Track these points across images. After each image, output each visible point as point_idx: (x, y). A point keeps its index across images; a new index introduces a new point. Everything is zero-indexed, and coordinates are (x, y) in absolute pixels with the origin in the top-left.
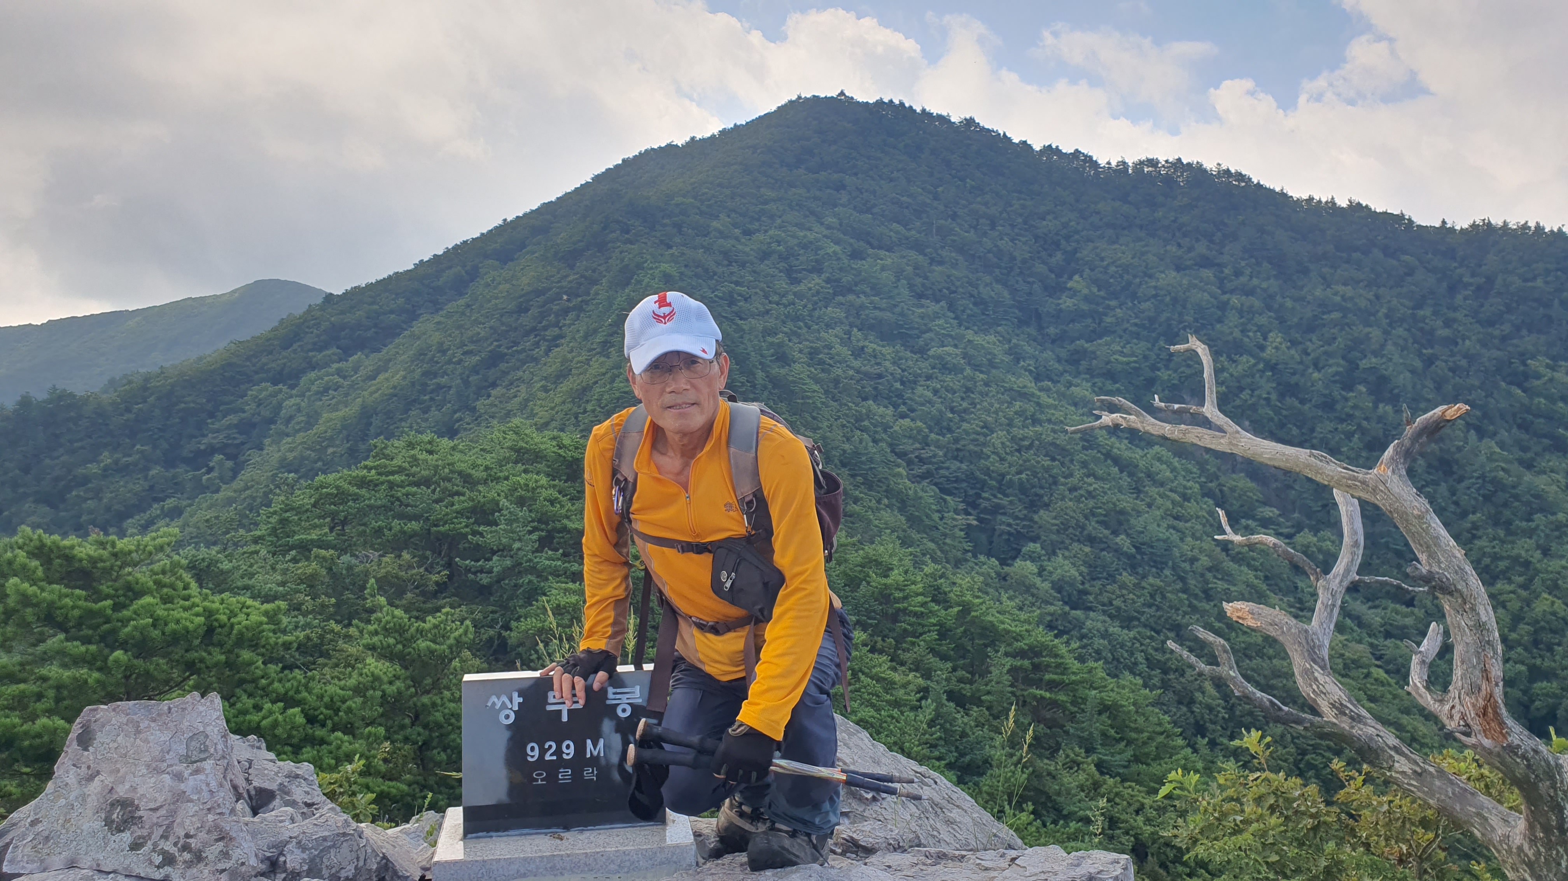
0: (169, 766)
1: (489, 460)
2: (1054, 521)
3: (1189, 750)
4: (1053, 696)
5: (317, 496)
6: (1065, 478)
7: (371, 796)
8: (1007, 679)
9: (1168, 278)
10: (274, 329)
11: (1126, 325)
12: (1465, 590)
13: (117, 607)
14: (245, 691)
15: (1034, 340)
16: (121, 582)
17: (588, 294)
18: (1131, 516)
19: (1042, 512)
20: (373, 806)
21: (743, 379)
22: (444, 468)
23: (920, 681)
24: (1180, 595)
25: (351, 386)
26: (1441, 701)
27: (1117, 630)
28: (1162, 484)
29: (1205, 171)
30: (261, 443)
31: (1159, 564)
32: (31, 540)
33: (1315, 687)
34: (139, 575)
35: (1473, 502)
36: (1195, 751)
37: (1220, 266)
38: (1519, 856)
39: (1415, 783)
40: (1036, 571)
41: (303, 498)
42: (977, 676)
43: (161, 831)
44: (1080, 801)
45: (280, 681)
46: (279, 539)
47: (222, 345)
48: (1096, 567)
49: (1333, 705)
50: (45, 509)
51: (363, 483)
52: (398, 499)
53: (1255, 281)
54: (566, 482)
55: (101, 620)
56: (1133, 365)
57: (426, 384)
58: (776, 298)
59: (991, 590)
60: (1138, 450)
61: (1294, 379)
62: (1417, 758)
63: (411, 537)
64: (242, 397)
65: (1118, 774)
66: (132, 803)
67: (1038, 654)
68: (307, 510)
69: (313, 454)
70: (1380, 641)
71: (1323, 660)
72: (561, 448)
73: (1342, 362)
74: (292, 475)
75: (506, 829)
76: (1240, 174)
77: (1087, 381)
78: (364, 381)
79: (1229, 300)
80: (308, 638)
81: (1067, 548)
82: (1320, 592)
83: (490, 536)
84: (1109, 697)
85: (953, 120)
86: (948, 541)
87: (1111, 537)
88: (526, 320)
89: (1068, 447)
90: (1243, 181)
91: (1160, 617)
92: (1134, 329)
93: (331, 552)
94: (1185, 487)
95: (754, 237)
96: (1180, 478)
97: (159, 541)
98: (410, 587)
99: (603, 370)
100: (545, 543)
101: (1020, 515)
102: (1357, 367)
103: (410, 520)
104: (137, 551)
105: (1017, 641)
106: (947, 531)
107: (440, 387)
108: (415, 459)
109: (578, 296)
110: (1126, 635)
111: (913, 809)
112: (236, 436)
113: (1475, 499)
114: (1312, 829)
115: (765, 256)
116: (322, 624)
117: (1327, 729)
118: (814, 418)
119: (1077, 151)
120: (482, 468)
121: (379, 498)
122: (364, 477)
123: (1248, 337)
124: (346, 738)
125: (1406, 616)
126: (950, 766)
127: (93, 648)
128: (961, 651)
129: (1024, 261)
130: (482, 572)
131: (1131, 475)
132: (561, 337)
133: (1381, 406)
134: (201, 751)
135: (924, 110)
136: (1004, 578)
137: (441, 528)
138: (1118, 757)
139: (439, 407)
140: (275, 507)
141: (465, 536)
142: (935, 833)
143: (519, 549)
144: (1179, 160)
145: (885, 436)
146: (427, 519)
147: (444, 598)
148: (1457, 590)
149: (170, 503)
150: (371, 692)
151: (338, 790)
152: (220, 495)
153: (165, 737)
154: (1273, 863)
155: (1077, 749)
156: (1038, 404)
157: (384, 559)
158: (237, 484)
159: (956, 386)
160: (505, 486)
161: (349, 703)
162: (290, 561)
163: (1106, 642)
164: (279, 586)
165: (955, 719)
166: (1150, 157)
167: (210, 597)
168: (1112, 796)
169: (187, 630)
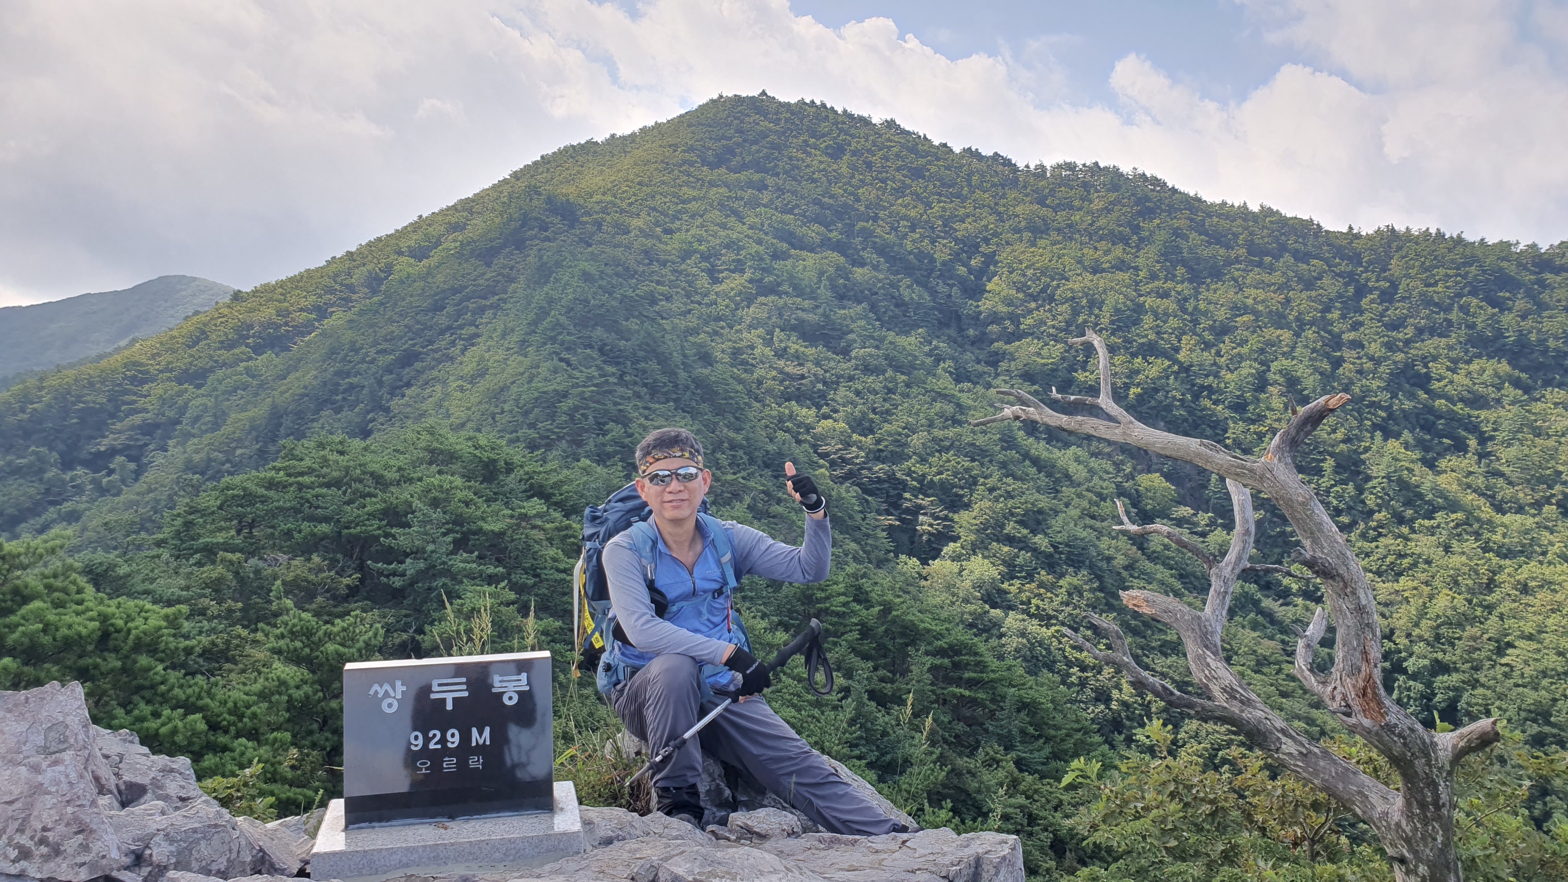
0: (25, 758)
1: (402, 460)
2: (973, 521)
3: (1106, 747)
4: (972, 694)
5: (222, 498)
6: (985, 478)
7: (271, 800)
8: (927, 677)
9: (1085, 281)
11: (1044, 327)
12: (1346, 574)
14: (143, 698)
15: (954, 342)
16: (9, 586)
17: (506, 292)
18: (1049, 515)
19: (962, 512)
20: (272, 810)
21: (665, 379)
22: (355, 468)
23: (842, 681)
25: (261, 386)
26: (1324, 683)
27: (1036, 628)
28: (1079, 485)
29: (1122, 175)
30: (166, 444)
31: (1076, 563)
33: (1207, 672)
34: (28, 579)
36: (1113, 747)
37: (1136, 269)
38: (1397, 832)
39: (1300, 764)
40: (956, 570)
41: (209, 500)
42: (898, 675)
43: (16, 825)
44: (999, 798)
45: (181, 686)
46: (183, 542)
48: (1014, 566)
49: (1224, 690)
51: (271, 485)
52: (308, 501)
53: (1170, 284)
54: (481, 483)
57: (339, 384)
58: (698, 298)
61: (1207, 381)
62: (1303, 740)
63: (322, 539)
64: (145, 397)
65: (1036, 771)
67: (958, 653)
68: (213, 513)
69: (221, 455)
71: (1215, 646)
72: (476, 449)
73: (1254, 364)
74: (198, 476)
75: (388, 820)
76: (1156, 178)
78: (274, 380)
79: (1144, 302)
80: (213, 643)
81: (986, 548)
82: (1213, 579)
83: (402, 538)
84: (1028, 695)
85: (874, 122)
86: (870, 541)
87: (1030, 536)
88: (442, 319)
89: (988, 448)
90: (1158, 185)
91: (1077, 615)
92: (1052, 331)
93: (238, 555)
94: (1101, 487)
95: (676, 236)
97: (50, 544)
98: (320, 590)
99: (522, 370)
100: (460, 545)
101: (941, 515)
102: (1269, 369)
103: (321, 522)
104: (26, 554)
105: (938, 639)
106: (870, 532)
107: (352, 387)
108: (325, 460)
109: (495, 294)
110: (1045, 633)
112: (139, 437)
114: (1210, 815)
115: (686, 255)
116: (228, 629)
118: (737, 419)
119: (996, 154)
120: (395, 469)
121: (287, 499)
122: (273, 478)
123: (1163, 339)
124: (250, 744)
126: (870, 765)
128: (882, 650)
129: (944, 264)
130: (394, 574)
131: (1049, 475)
132: (477, 335)
134: (60, 742)
135: (845, 111)
136: (924, 578)
137: (352, 531)
138: (1036, 754)
139: (352, 407)
140: (180, 509)
141: (377, 538)
143: (432, 552)
144: (1096, 164)
145: (809, 438)
146: (338, 521)
147: (356, 602)
148: (1339, 575)
149: (67, 506)
150: (277, 697)
151: (235, 794)
152: (122, 498)
153: (22, 727)
154: (1173, 848)
155: (996, 747)
156: (959, 405)
157: (294, 563)
158: (140, 487)
159: (878, 386)
160: (418, 487)
161: (254, 708)
162: (195, 564)
163: (1025, 641)
164: (182, 590)
165: (876, 719)
166: (1068, 160)
167: (106, 602)
168: (1030, 793)
169: (80, 636)
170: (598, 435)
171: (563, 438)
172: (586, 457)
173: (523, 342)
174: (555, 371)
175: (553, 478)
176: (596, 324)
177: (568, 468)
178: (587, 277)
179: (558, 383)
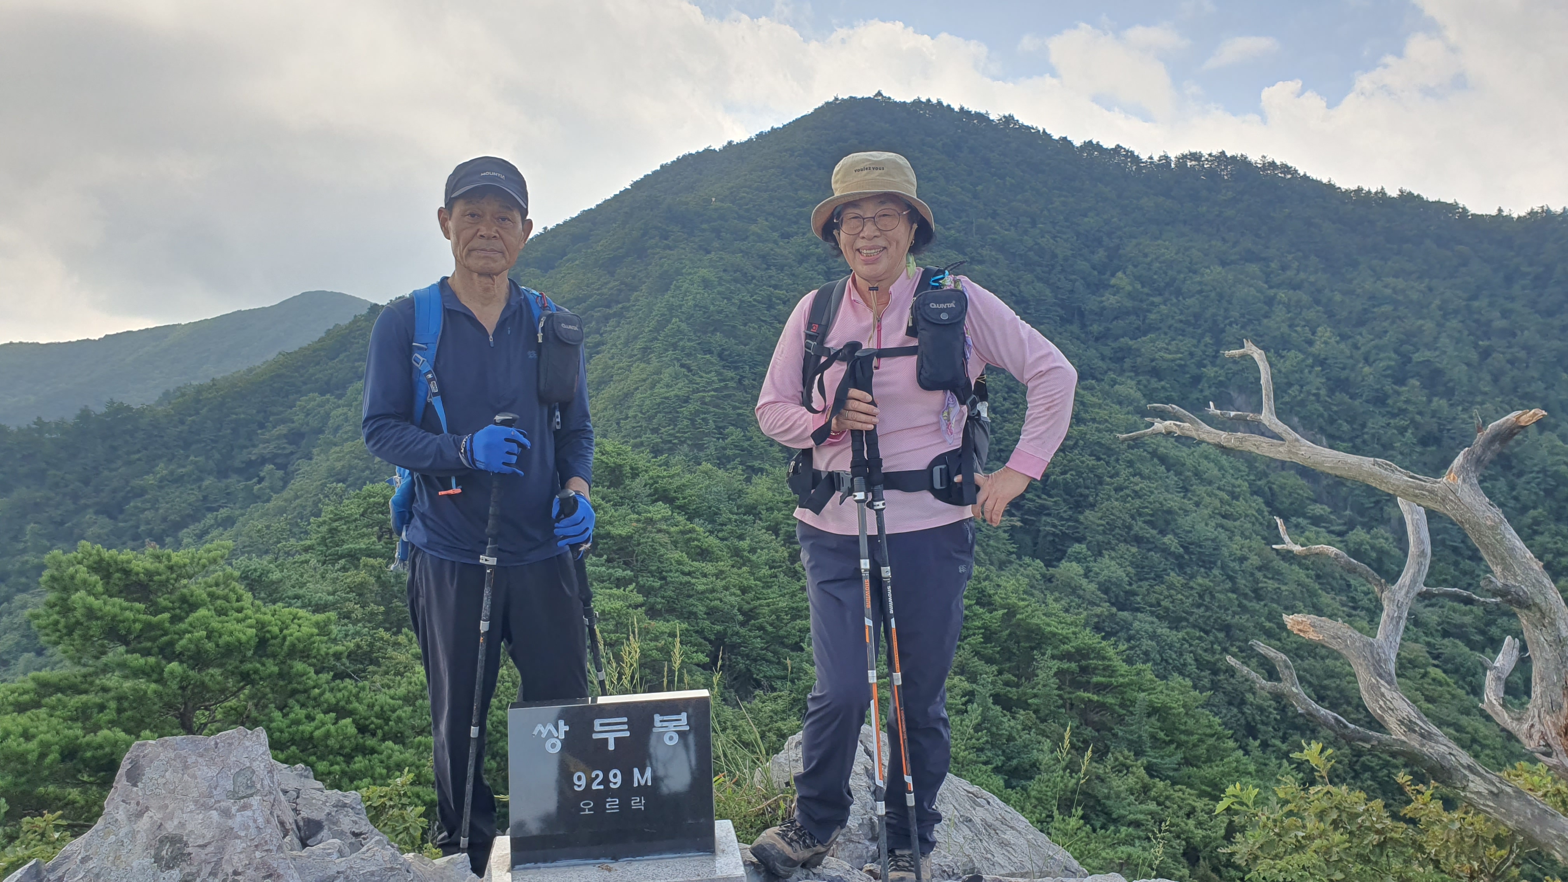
0: (216, 802)
2: (1100, 522)
3: (1240, 753)
4: (1101, 699)
5: (365, 505)
6: (1111, 477)
7: (421, 809)
8: (1053, 682)
9: (1214, 273)
10: (321, 340)
11: (1171, 322)
12: (1543, 604)
13: (175, 619)
14: (298, 701)
15: (1078, 339)
16: (177, 594)
17: (629, 301)
18: (1179, 515)
19: (1087, 512)
20: (422, 819)
23: (966, 685)
24: (1230, 595)
26: (1519, 720)
27: (1166, 631)
28: (1210, 483)
29: (1250, 163)
30: (310, 452)
31: (1207, 563)
32: (90, 555)
33: (1381, 703)
34: (193, 587)
35: (1533, 497)
36: (1247, 753)
37: (1266, 260)
39: (1491, 804)
40: (1082, 572)
41: (352, 507)
42: (1023, 680)
43: (209, 868)
44: (1129, 805)
45: (332, 690)
46: (328, 548)
47: (271, 356)
48: (1143, 568)
49: (1401, 722)
50: (104, 520)
53: (1302, 275)
54: (609, 488)
55: (159, 633)
56: (1178, 362)
59: (1036, 592)
60: (1185, 449)
61: (1344, 374)
62: (1493, 778)
64: (291, 408)
65: (1167, 777)
66: (180, 840)
67: (1086, 657)
68: (356, 520)
70: (1438, 641)
71: (1390, 675)
73: (1393, 355)
74: (340, 484)
75: (553, 861)
76: (1286, 166)
77: (1131, 378)
79: (1275, 294)
80: (358, 646)
81: (1113, 549)
82: (1385, 603)
84: (1159, 699)
85: (991, 118)
86: (992, 542)
87: (1159, 536)
89: (1113, 446)
90: (1289, 173)
91: (1209, 617)
92: (1179, 325)
93: (380, 560)
94: (1234, 486)
95: (792, 240)
96: (1229, 477)
97: (212, 554)
99: (644, 376)
101: (1065, 515)
102: (1410, 360)
104: (191, 564)
105: (1064, 643)
109: (618, 302)
110: (1175, 636)
111: (967, 831)
112: (286, 446)
113: (1536, 493)
114: (1378, 845)
115: (803, 258)
116: (372, 632)
117: (1396, 748)
119: (1118, 146)
123: (1296, 331)
124: (396, 747)
125: (1465, 615)
126: (997, 771)
127: (152, 660)
128: (1007, 654)
129: (1066, 259)
131: (1178, 474)
132: (603, 343)
133: (1435, 399)
134: (248, 787)
135: (962, 109)
136: (1049, 579)
138: (1167, 760)
140: (325, 516)
142: (989, 856)
144: (1223, 153)
148: (1535, 604)
149: (223, 512)
150: (421, 701)
151: (388, 803)
152: (270, 505)
153: (212, 772)
155: (1126, 752)
158: (287, 494)
161: (399, 712)
162: (339, 570)
163: (1154, 643)
164: (329, 594)
165: (1001, 722)
166: (1193, 151)
167: (263, 609)
168: (1162, 799)
169: (239, 641)
170: (718, 439)
171: (684, 442)
172: (707, 461)
173: (646, 350)
174: (676, 377)
175: (677, 482)
176: (715, 330)
177: (691, 472)
178: (706, 284)
179: (681, 388)
